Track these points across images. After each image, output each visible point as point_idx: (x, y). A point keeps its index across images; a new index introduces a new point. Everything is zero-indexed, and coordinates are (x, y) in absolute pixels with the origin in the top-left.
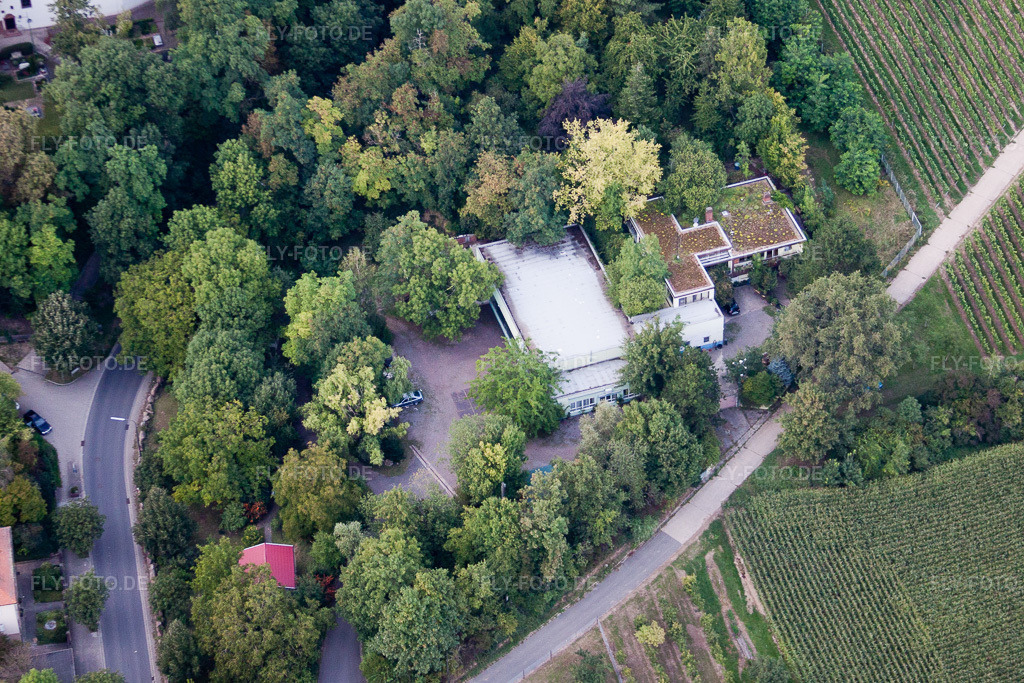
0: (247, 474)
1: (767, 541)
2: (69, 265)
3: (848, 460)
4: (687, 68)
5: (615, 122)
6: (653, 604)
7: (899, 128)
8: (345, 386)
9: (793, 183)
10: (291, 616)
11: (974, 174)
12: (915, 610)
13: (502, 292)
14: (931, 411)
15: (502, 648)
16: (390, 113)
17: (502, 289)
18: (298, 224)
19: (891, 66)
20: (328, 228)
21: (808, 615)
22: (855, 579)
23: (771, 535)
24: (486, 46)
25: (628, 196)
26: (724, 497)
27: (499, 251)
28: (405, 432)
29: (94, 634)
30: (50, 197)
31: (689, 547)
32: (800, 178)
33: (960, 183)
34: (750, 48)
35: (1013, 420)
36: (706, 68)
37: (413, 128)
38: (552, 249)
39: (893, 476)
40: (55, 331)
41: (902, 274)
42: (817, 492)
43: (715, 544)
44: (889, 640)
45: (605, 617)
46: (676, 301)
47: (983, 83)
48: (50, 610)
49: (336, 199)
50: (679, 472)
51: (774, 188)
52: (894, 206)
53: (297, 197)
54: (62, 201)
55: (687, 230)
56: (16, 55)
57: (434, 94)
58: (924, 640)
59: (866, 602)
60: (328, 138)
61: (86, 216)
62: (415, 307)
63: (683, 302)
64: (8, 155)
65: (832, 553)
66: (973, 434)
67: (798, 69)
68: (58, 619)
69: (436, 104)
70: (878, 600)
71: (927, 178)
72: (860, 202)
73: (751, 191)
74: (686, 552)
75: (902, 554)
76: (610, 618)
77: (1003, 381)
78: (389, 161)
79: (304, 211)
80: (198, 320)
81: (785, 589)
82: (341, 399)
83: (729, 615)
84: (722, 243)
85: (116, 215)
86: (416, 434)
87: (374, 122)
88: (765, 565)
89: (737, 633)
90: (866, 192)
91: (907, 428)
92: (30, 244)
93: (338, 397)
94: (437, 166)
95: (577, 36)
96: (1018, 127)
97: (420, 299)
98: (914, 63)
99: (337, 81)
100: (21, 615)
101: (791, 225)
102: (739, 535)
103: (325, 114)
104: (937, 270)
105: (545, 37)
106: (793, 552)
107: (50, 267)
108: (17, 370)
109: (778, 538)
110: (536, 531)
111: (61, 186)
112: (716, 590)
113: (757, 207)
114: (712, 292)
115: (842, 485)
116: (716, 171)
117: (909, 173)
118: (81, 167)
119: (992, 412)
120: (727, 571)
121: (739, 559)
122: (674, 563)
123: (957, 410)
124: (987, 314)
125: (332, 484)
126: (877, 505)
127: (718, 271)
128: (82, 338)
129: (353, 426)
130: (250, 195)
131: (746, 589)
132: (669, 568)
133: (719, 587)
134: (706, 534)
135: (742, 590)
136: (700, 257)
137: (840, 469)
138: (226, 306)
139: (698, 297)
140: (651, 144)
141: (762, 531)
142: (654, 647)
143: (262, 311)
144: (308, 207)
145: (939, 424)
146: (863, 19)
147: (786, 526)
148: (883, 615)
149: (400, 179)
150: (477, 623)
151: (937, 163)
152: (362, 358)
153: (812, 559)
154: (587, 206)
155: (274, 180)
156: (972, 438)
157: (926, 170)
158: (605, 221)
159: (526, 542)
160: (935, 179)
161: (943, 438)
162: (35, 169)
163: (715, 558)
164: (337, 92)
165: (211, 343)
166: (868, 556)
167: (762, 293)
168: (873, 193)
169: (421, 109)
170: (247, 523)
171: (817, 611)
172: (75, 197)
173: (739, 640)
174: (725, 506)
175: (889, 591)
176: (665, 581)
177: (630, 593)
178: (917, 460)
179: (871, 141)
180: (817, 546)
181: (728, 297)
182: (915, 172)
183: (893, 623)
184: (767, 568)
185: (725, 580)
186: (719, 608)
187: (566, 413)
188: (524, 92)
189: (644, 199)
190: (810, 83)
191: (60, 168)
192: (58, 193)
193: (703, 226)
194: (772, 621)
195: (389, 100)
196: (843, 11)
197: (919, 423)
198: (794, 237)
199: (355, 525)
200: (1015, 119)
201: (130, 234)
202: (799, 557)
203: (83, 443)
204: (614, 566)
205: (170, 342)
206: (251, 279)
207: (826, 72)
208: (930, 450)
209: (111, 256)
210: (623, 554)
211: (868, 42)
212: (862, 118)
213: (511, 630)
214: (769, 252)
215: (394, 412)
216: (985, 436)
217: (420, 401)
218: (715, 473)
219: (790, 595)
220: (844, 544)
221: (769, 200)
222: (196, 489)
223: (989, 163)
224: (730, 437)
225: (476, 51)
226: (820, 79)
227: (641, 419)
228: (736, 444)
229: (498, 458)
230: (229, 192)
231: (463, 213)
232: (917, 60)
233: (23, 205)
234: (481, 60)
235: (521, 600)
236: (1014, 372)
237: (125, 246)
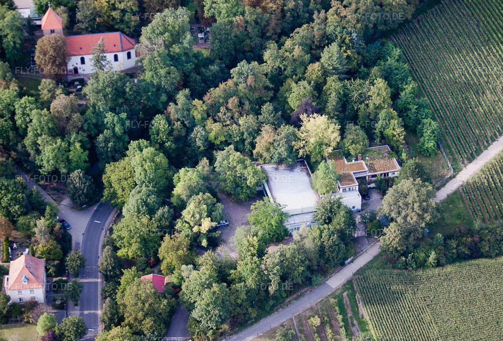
0: (149, 246)
1: (371, 289)
2: (86, 162)
3: (409, 258)
4: (356, 99)
5: (321, 115)
6: (318, 311)
7: (447, 131)
8: (194, 212)
9: (398, 148)
10: (158, 299)
11: (479, 152)
12: (433, 321)
13: (267, 183)
14: (448, 241)
15: (250, 324)
16: (227, 109)
17: (267, 181)
18: (185, 153)
19: (446, 107)
20: (198, 156)
21: (385, 319)
22: (407, 307)
23: (373, 286)
24: (271, 86)
25: (325, 147)
26: (355, 271)
27: (268, 168)
28: (219, 235)
29: (76, 307)
30: (80, 132)
31: (337, 290)
32: (401, 146)
33: (472, 154)
34: (383, 90)
35: (485, 249)
36: (364, 98)
37: (236, 115)
38: (291, 168)
39: (429, 267)
40: (76, 186)
41: (443, 189)
42: (395, 271)
43: (348, 289)
44: (419, 332)
45: (296, 314)
46: (341, 190)
47: (486, 117)
48: (59, 296)
49: (201, 142)
50: (333, 255)
51: (390, 150)
52: (442, 162)
53: (185, 142)
54: (85, 135)
55: (350, 163)
56: (77, 83)
57: (247, 103)
58: (435, 332)
59: (412, 316)
60: (199, 116)
61: (95, 141)
62: (229, 185)
63: (344, 190)
64: (64, 113)
65: (399, 295)
66: (467, 253)
67: (405, 103)
68: (61, 300)
69: (247, 106)
70: (417, 316)
71: (457, 151)
72: (428, 159)
73: (379, 150)
74: (335, 291)
75: (429, 298)
76: (298, 315)
77: (482, 231)
78: (225, 128)
79: (187, 148)
80: (136, 185)
81: (376, 308)
82: (192, 217)
83: (351, 318)
84: (364, 169)
85: (107, 141)
86: (224, 237)
87: (220, 112)
88: (369, 298)
89: (353, 325)
90: (430, 155)
91: (437, 247)
92: (70, 151)
93: (190, 216)
94: (244, 130)
95: (310, 83)
96: (500, 135)
97: (231, 181)
98: (457, 107)
99: (206, 94)
100: (47, 297)
101: (395, 164)
102: (359, 285)
103: (199, 107)
104: (458, 188)
105: (297, 83)
106: (381, 293)
107: (77, 161)
108: (60, 204)
109: (376, 288)
110: (266, 271)
111: (85, 128)
112: (346, 307)
113: (381, 156)
114: (357, 187)
115: (406, 269)
116: (364, 139)
117: (450, 149)
118: (94, 121)
119: (476, 244)
120: (352, 300)
121: (358, 296)
122: (329, 296)
123: (460, 242)
124: (478, 206)
125: (183, 250)
126: (421, 278)
127: (362, 180)
128: (87, 190)
129: (195, 229)
130: (164, 137)
131: (359, 308)
132: (327, 297)
133: (347, 306)
134: (344, 285)
135: (358, 308)
136: (354, 173)
137: (406, 261)
138: (147, 178)
139: (351, 189)
140: (337, 126)
141: (369, 284)
142: (316, 327)
143: (163, 182)
144: (189, 146)
145: (452, 247)
146: (436, 89)
147: (379, 283)
148: (418, 322)
149: (229, 136)
150: (238, 310)
151: (463, 146)
152: (202, 201)
153: (389, 297)
154: (307, 150)
155: (176, 133)
156: (466, 254)
157: (458, 149)
158: (315, 158)
159: (262, 276)
160: (461, 152)
161: (453, 253)
162: (75, 119)
163: (347, 295)
164: (205, 98)
165: (139, 192)
166: (414, 297)
167: (380, 192)
168: (433, 155)
169: (240, 108)
170: (147, 266)
171: (389, 318)
172: (91, 134)
173: (354, 328)
174: (354, 275)
175: (422, 312)
176: (324, 303)
177: (309, 306)
178: (441, 261)
179: (434, 133)
180: (392, 292)
181: (365, 191)
182: (453, 149)
183: (422, 325)
184: (369, 300)
185: (350, 303)
186: (347, 314)
187: (289, 233)
188: (286, 106)
189: (331, 148)
190: (410, 109)
191: (86, 121)
192: (84, 131)
193: (357, 162)
194: (369, 321)
195: (227, 103)
196: (428, 85)
197: (443, 246)
198: (396, 168)
199: (191, 266)
200: (499, 131)
201: (112, 149)
202: (384, 296)
203: (83, 234)
204: (302, 295)
205: (123, 193)
206: (160, 168)
207: (417, 105)
208: (446, 257)
209: (104, 159)
210: (307, 290)
211: (438, 98)
212: (430, 124)
213: (254, 315)
214: (385, 174)
215: (214, 224)
216: (472, 254)
217: (227, 225)
218: (352, 261)
219: (378, 311)
220: (404, 292)
221: (386, 154)
222: (126, 251)
223: (486, 148)
224: (360, 247)
225: (267, 88)
226: (413, 108)
227: (318, 232)
228: (362, 251)
229: (254, 242)
230: (156, 136)
231: (254, 152)
232: (458, 105)
233: (68, 134)
234: (269, 92)
235: (259, 304)
236: (487, 229)
237: (110, 154)
